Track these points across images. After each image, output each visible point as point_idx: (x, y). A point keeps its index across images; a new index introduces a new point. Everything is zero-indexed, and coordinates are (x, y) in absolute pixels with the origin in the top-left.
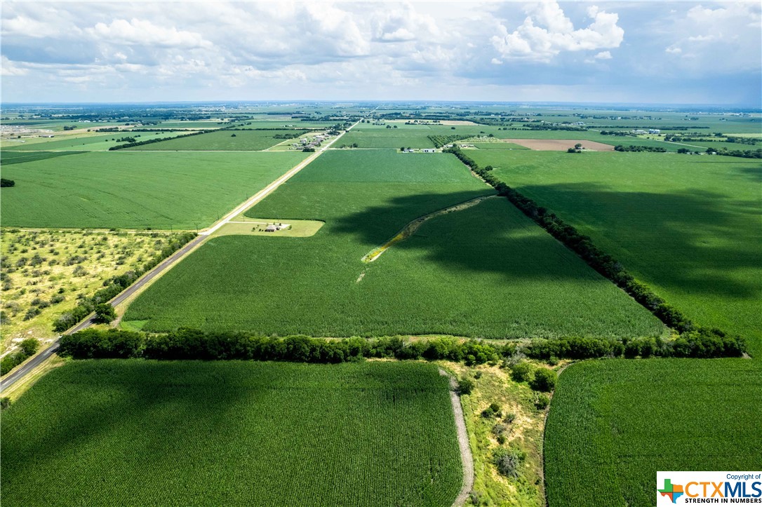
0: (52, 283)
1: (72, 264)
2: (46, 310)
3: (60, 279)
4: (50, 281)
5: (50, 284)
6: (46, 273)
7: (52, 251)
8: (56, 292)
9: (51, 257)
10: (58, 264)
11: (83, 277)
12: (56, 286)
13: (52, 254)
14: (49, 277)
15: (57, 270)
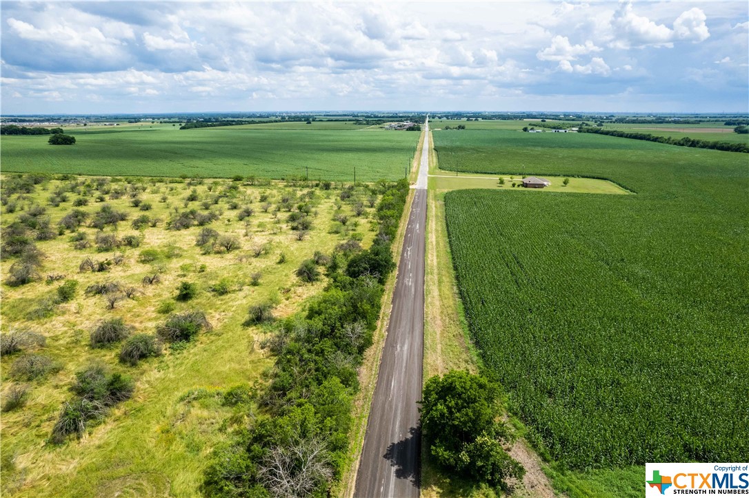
0: (148, 267)
1: (187, 227)
2: (147, 378)
3: (169, 257)
4: (144, 262)
5: (143, 270)
6: (130, 242)
7: (136, 204)
8: (166, 295)
9: (136, 214)
10: (154, 226)
11: (229, 256)
12: (162, 277)
13: (138, 209)
14: (136, 252)
15: (155, 238)
